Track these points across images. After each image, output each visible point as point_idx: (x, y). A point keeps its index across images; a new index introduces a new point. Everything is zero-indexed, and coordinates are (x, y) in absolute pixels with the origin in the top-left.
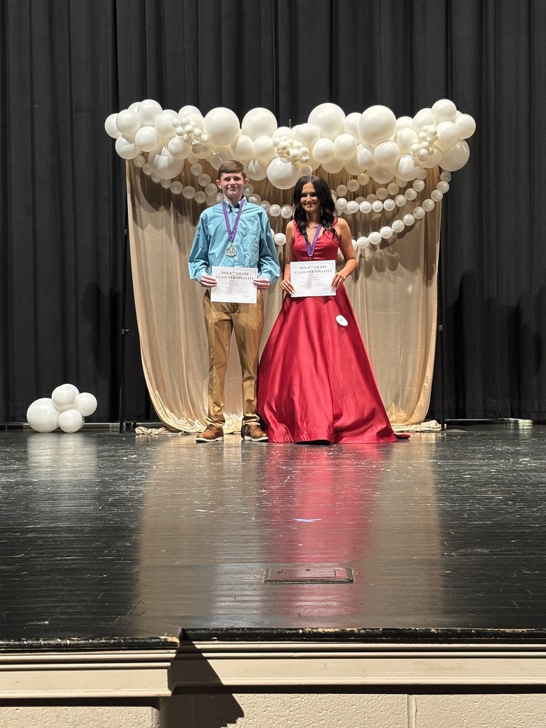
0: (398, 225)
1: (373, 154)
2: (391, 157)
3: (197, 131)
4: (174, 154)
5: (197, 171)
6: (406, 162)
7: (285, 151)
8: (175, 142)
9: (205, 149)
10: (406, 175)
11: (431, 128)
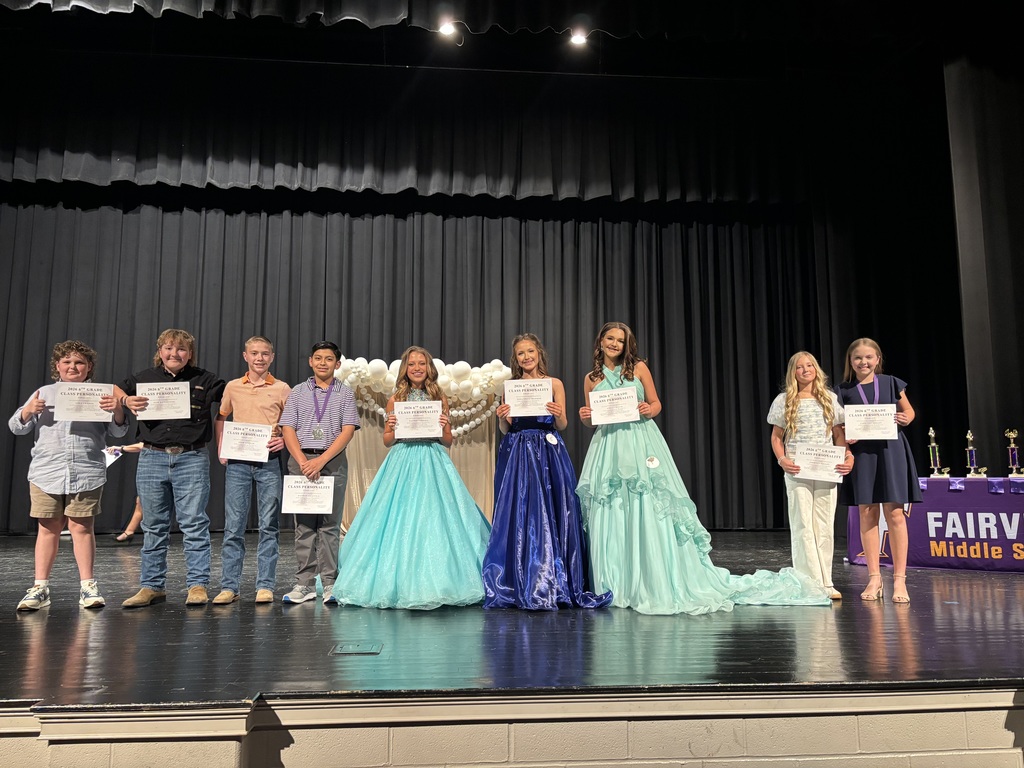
0: (472, 423)
1: (459, 386)
2: (469, 388)
3: (364, 371)
4: (351, 383)
5: (364, 392)
6: (476, 391)
8: (352, 377)
9: (368, 381)
10: (477, 397)
11: (489, 374)
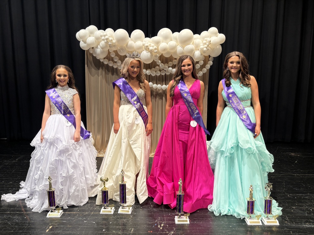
1: (184, 50)
4: (102, 48)
5: (113, 55)
7: (147, 48)
8: (103, 43)
9: (114, 46)
10: (197, 59)
11: (209, 39)
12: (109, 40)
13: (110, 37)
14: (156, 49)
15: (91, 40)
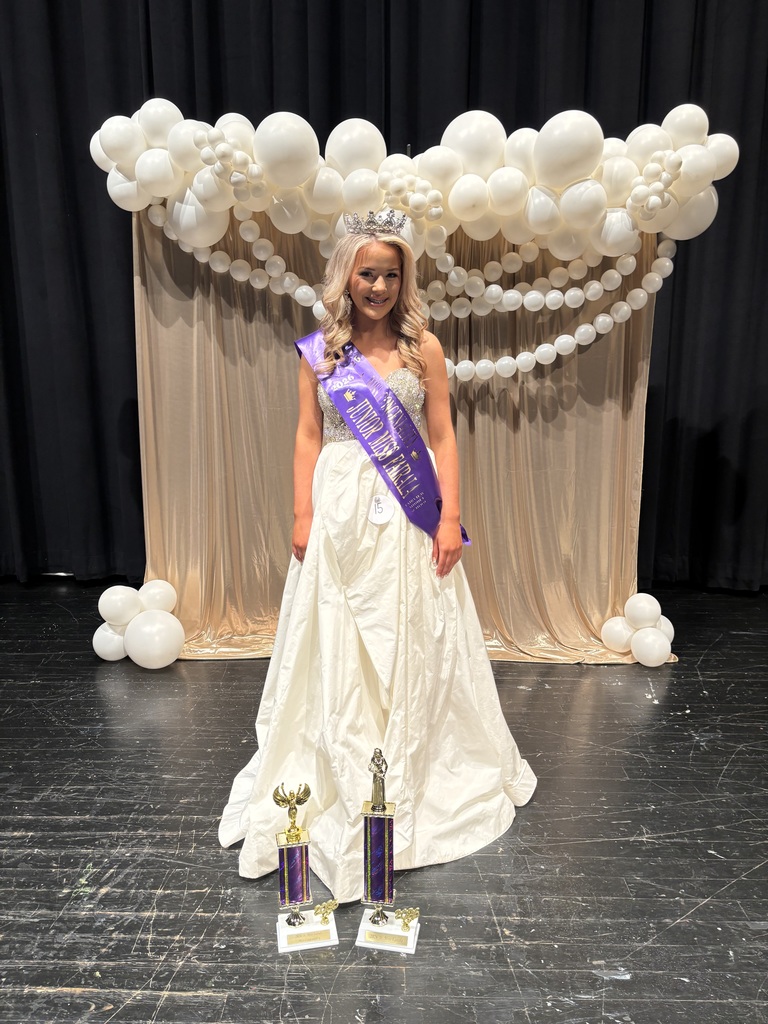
0: (585, 333)
1: (557, 205)
3: (239, 155)
5: (249, 234)
7: (400, 197)
9: (258, 191)
11: (671, 156)
12: (235, 164)
13: (235, 147)
14: (436, 201)
15: (153, 161)
